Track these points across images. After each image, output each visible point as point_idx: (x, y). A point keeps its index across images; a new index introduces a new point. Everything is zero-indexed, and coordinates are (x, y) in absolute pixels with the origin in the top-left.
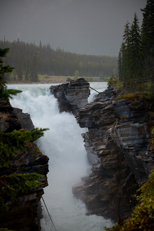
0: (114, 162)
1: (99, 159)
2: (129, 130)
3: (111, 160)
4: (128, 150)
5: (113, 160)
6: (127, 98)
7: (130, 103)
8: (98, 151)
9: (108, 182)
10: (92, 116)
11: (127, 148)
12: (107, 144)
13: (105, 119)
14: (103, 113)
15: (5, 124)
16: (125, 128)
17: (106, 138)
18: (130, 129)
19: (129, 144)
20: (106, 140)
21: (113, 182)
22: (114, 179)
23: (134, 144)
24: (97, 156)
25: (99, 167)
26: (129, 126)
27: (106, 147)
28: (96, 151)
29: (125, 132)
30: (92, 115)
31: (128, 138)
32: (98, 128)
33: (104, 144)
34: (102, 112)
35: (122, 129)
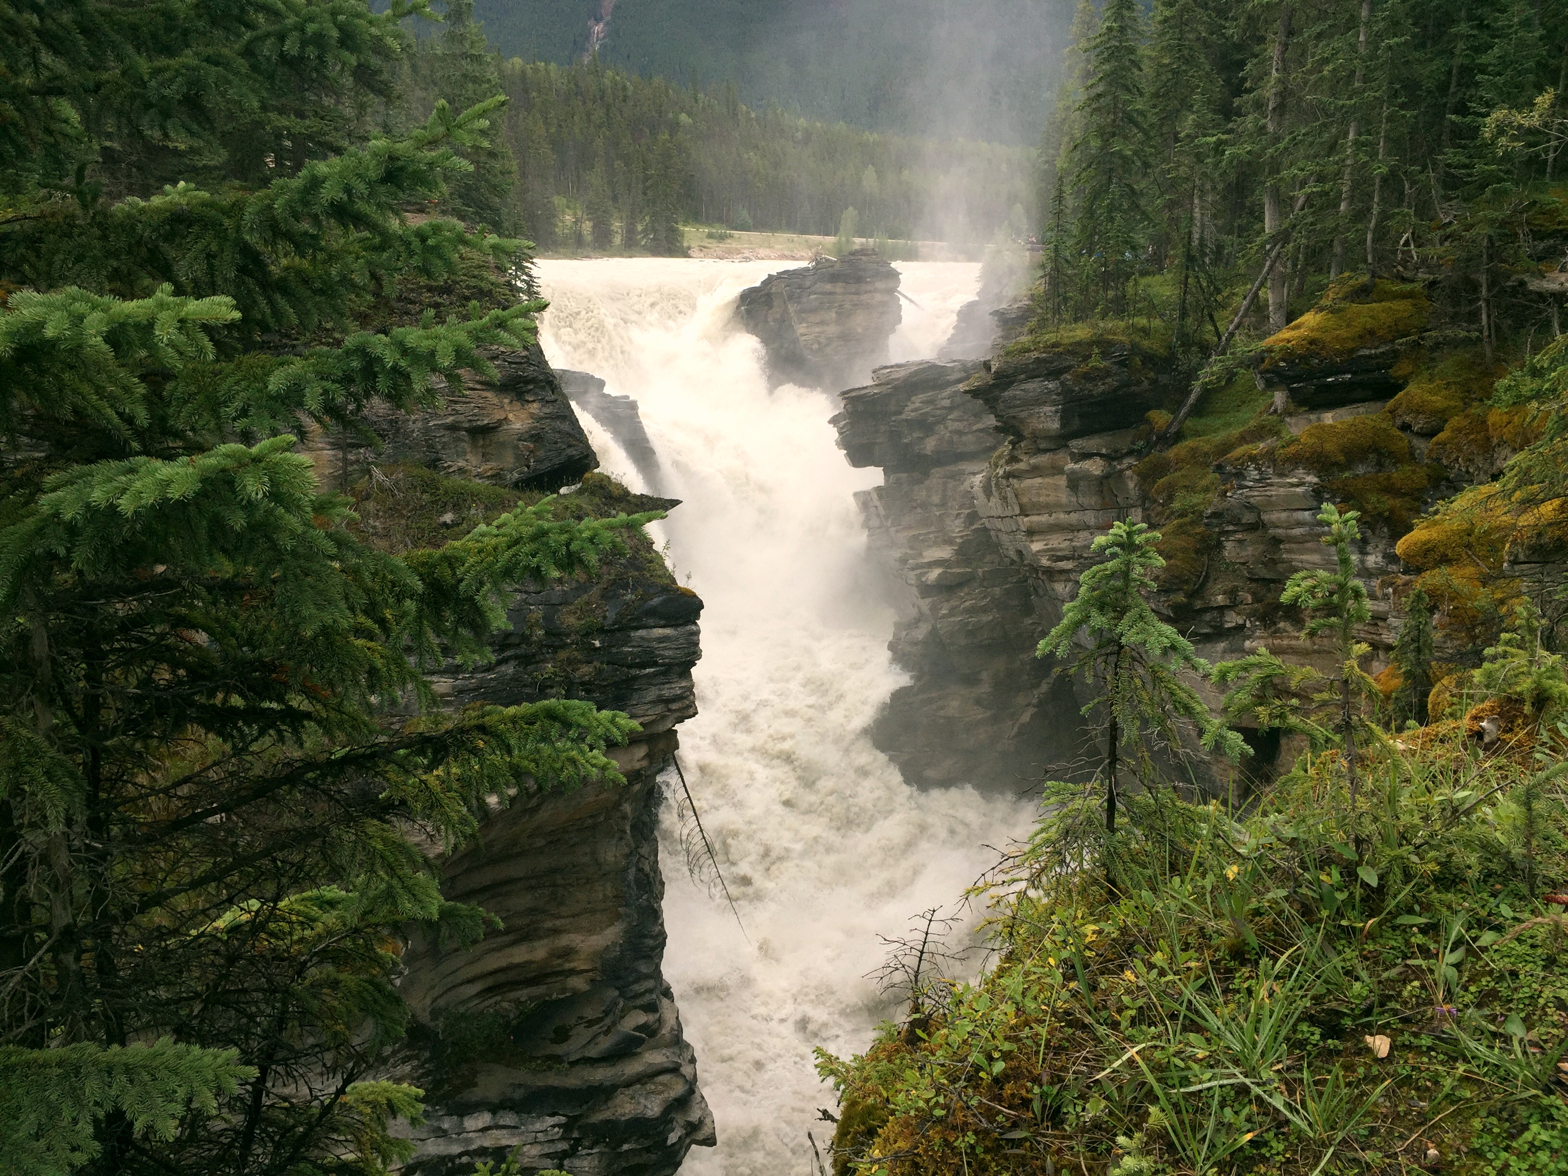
0: (986, 618)
1: (925, 604)
2: (1056, 488)
3: (971, 611)
4: (1051, 573)
5: (984, 610)
6: (1055, 345)
7: (1067, 369)
8: (918, 571)
9: (955, 704)
10: (903, 417)
11: (1045, 562)
12: (959, 540)
13: (960, 433)
14: (951, 409)
15: (516, 447)
16: (1039, 480)
17: (958, 515)
18: (1062, 481)
19: (1052, 550)
20: (957, 522)
21: (978, 702)
22: (984, 689)
23: (1074, 549)
24: (915, 591)
25: (921, 637)
26: (1058, 470)
27: (958, 552)
28: (913, 569)
29: (1039, 495)
30: (901, 413)
31: (1052, 519)
32: (926, 474)
33: (949, 542)
34: (947, 403)
35: (1028, 482)
